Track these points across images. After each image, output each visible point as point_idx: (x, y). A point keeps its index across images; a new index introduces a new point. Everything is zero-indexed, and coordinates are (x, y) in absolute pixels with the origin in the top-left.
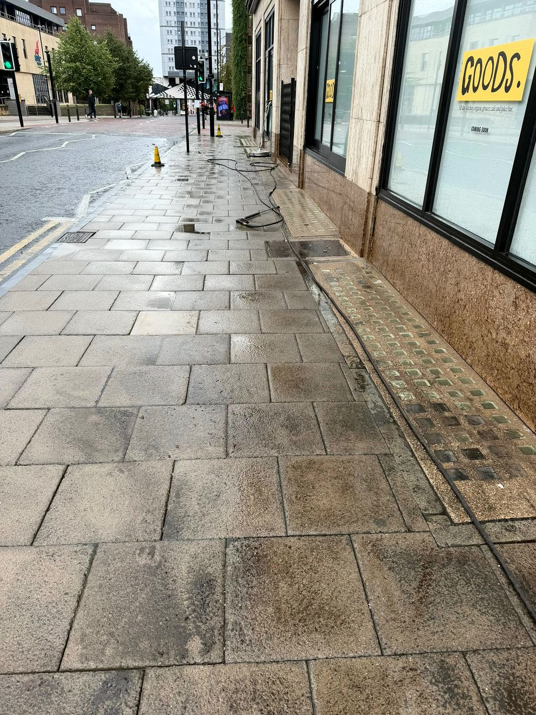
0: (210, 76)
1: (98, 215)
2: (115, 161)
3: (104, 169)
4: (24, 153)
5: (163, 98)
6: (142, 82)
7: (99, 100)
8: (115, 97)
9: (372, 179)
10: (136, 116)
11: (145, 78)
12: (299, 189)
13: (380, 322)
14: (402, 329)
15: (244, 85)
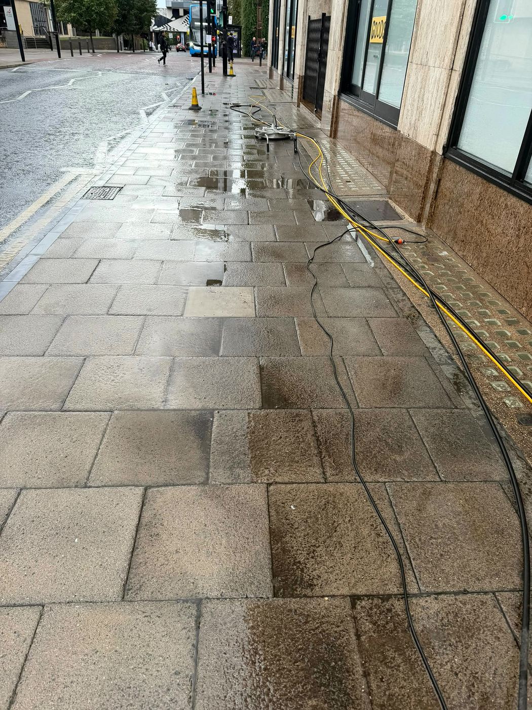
0: (224, 9)
1: (121, 166)
2: (127, 102)
3: (117, 112)
4: (30, 92)
5: (166, 31)
6: (145, 13)
7: (100, 33)
8: (118, 29)
9: (438, 135)
10: (139, 51)
11: (149, 9)
12: (332, 139)
13: (459, 305)
14: (485, 315)
15: (254, 19)
